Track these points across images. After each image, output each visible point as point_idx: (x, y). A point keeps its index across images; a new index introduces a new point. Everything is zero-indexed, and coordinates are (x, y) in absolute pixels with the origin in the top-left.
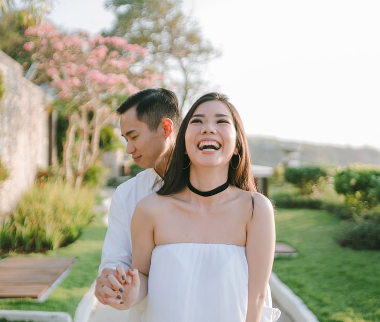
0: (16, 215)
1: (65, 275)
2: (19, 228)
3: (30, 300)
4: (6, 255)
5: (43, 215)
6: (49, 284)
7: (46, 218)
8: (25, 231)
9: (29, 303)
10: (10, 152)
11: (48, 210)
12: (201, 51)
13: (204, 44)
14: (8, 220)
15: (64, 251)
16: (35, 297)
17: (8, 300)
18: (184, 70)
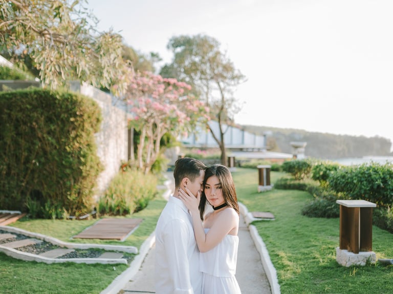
0: (108, 193)
1: (136, 228)
2: (110, 201)
3: (116, 241)
4: (102, 217)
5: (124, 192)
6: (127, 233)
7: (126, 195)
8: (113, 203)
9: (116, 242)
10: (105, 155)
11: (127, 190)
12: (233, 78)
13: (236, 72)
14: (103, 196)
15: (136, 214)
16: (119, 239)
17: (105, 241)
18: (222, 91)
